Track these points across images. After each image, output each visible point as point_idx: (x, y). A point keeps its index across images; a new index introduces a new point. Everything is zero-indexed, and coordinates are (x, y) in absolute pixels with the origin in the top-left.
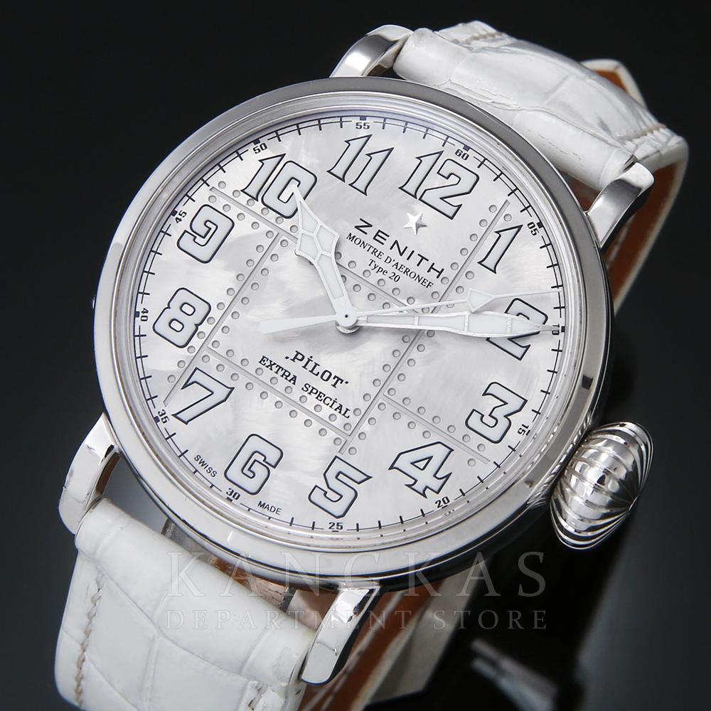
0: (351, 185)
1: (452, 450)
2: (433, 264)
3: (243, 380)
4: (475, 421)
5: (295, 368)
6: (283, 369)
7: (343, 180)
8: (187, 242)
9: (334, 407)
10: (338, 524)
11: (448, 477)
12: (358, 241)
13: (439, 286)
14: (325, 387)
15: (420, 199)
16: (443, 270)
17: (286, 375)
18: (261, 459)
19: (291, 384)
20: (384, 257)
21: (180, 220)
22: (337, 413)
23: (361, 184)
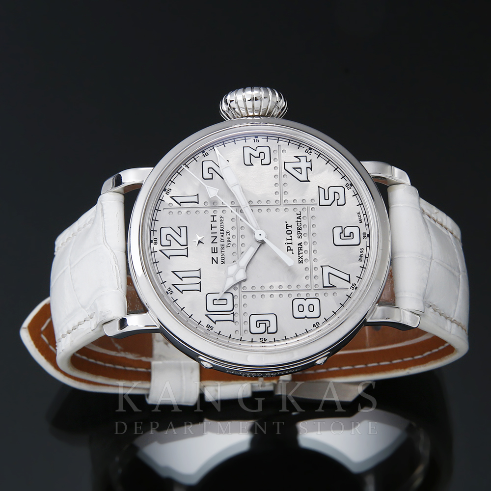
0: (200, 278)
1: (285, 162)
2: (211, 221)
3: (314, 264)
4: (266, 161)
5: (295, 247)
6: (299, 252)
7: (200, 283)
8: (272, 329)
9: (300, 220)
10: (347, 186)
11: (296, 157)
12: (223, 258)
13: (219, 213)
14: (294, 229)
15: (187, 245)
16: (211, 216)
17: (300, 249)
19: (303, 244)
20: (222, 243)
21: (265, 339)
22: (301, 218)
23: (197, 274)
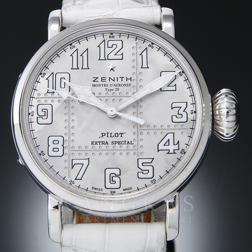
0: (82, 69)
1: (174, 133)
2: (127, 77)
3: (90, 153)
4: (175, 119)
5: (105, 139)
6: (101, 142)
7: (78, 69)
8: (40, 120)
9: (126, 143)
10: (153, 180)
11: (178, 142)
12: (97, 85)
13: (133, 83)
14: (119, 139)
15: (108, 59)
16: (131, 77)
17: (103, 143)
18: (114, 175)
19: (107, 145)
20: (109, 85)
21: (33, 115)
22: (128, 145)
23: (85, 66)
